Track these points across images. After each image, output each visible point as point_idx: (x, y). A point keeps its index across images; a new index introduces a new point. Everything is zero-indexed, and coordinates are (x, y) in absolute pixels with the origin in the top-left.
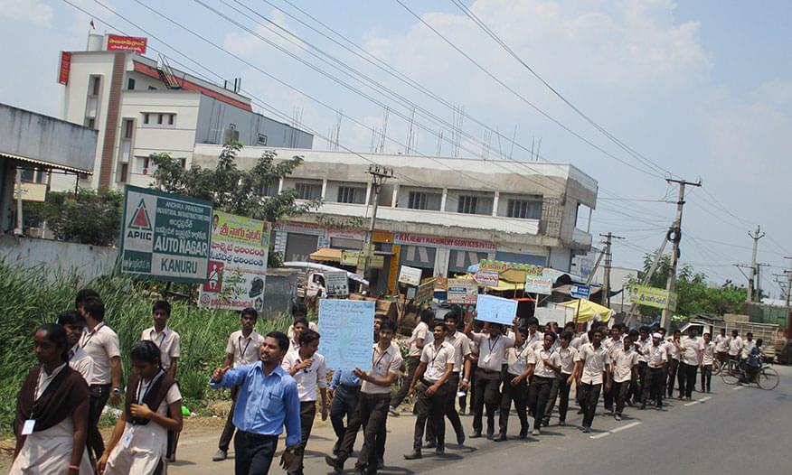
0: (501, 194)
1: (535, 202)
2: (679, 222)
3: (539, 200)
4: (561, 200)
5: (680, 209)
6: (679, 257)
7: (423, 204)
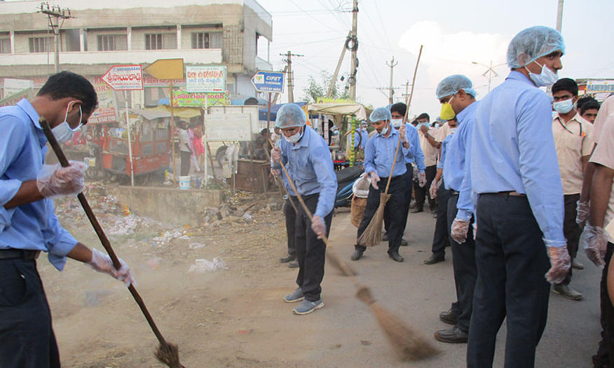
0: (184, 27)
1: (216, 33)
2: (355, 29)
3: (219, 30)
4: (240, 27)
5: (355, 17)
6: (357, 66)
7: (112, 45)
